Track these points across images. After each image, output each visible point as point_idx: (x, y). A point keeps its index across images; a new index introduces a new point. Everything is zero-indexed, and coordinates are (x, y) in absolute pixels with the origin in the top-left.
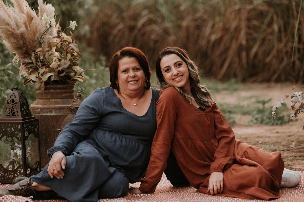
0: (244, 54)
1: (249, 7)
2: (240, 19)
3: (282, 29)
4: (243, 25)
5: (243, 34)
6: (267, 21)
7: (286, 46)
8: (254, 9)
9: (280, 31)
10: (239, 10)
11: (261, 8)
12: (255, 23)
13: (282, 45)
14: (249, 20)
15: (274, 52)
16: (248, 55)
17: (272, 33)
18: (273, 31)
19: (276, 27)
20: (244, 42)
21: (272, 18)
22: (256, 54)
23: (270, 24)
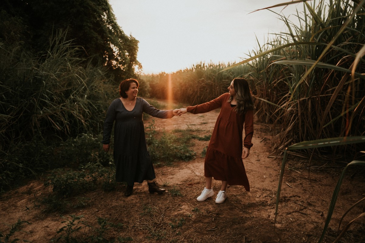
0: (199, 98)
1: (201, 85)
2: (198, 88)
3: (210, 92)
4: (199, 90)
5: (198, 93)
6: (205, 89)
7: (211, 96)
8: (202, 86)
9: (209, 92)
10: (198, 86)
11: (204, 85)
12: (202, 89)
13: (210, 96)
14: (200, 89)
15: (207, 98)
16: (200, 99)
17: (207, 93)
18: (207, 92)
19: (208, 91)
20: (199, 95)
21: (207, 88)
22: (202, 99)
23: (207, 90)
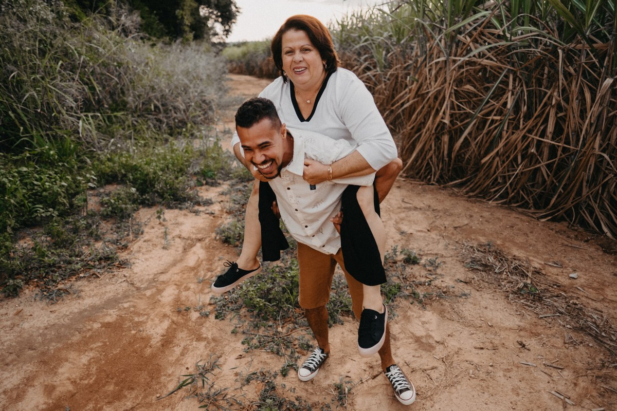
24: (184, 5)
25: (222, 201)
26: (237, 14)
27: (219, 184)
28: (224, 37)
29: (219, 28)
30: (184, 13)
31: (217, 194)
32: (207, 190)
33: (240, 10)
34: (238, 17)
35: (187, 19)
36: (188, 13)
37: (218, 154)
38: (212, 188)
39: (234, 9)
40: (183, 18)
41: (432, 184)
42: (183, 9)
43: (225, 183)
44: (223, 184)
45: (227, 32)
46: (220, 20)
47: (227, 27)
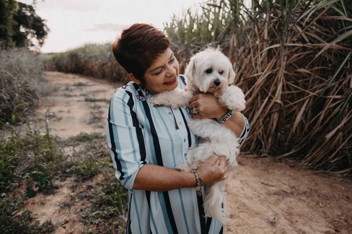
24: (7, 22)
25: (67, 222)
26: (48, 32)
27: (57, 188)
28: (39, 47)
29: (35, 41)
30: (7, 28)
31: (58, 208)
32: (43, 204)
33: (49, 30)
34: (48, 34)
35: (10, 32)
36: (11, 28)
37: (51, 148)
38: (49, 197)
39: (45, 29)
40: (6, 31)
41: (265, 157)
42: (6, 25)
43: (63, 183)
44: (62, 186)
45: (41, 44)
46: (36, 36)
47: (41, 41)
